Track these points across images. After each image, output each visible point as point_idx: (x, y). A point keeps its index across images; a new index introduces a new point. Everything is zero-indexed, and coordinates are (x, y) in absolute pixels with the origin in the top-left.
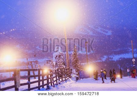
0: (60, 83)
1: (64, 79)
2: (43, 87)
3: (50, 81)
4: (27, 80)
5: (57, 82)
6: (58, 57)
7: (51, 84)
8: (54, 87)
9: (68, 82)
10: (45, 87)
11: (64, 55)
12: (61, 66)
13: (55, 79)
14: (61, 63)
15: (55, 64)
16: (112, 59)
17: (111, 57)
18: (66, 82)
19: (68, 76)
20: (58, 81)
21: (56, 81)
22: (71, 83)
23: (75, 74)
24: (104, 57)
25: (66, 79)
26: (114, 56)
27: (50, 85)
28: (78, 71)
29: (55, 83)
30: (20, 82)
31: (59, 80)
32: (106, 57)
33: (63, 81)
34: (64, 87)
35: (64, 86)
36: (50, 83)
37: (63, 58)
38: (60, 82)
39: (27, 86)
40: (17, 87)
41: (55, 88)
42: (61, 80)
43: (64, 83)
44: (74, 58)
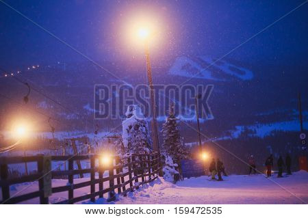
0: (138, 188)
1: (147, 178)
2: (101, 196)
3: (116, 183)
4: (67, 180)
5: (131, 185)
6: (133, 129)
7: (119, 190)
8: (125, 195)
9: (156, 186)
10: (106, 195)
11: (147, 125)
12: (140, 149)
13: (127, 178)
14: (141, 143)
15: (126, 145)
16: (255, 132)
17: (251, 128)
18: (152, 186)
19: (156, 173)
20: (134, 181)
21: (130, 181)
22: (162, 186)
23: (172, 167)
24: (236, 130)
25: (152, 178)
26: (258, 127)
27: (116, 190)
28: (177, 159)
29: (128, 186)
30: (50, 184)
31: (137, 181)
32: (240, 129)
33: (146, 182)
34: (148, 196)
35: (147, 194)
36: (116, 187)
37: (144, 131)
38: (137, 184)
39: (67, 193)
40: (45, 196)
41: (127, 199)
42: (140, 180)
43: (148, 186)
44: (170, 132)
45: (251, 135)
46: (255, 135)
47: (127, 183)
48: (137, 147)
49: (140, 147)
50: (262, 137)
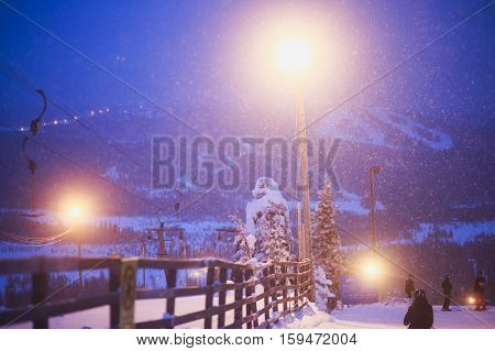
0: (277, 322)
1: (291, 305)
5: (267, 317)
6: (263, 217)
9: (306, 319)
11: (287, 214)
14: (278, 243)
16: (451, 235)
17: (447, 228)
18: (300, 319)
19: (306, 296)
20: (271, 310)
21: (265, 311)
22: (315, 320)
23: (323, 286)
24: (420, 229)
25: (300, 305)
26: (456, 228)
28: (331, 273)
29: (261, 319)
31: (275, 309)
32: (427, 228)
33: (289, 312)
37: (282, 223)
38: (277, 315)
42: (281, 307)
43: (293, 319)
44: (322, 227)
45: (444, 240)
46: (450, 240)
47: (261, 313)
48: (272, 249)
49: (276, 250)
50: (462, 244)
